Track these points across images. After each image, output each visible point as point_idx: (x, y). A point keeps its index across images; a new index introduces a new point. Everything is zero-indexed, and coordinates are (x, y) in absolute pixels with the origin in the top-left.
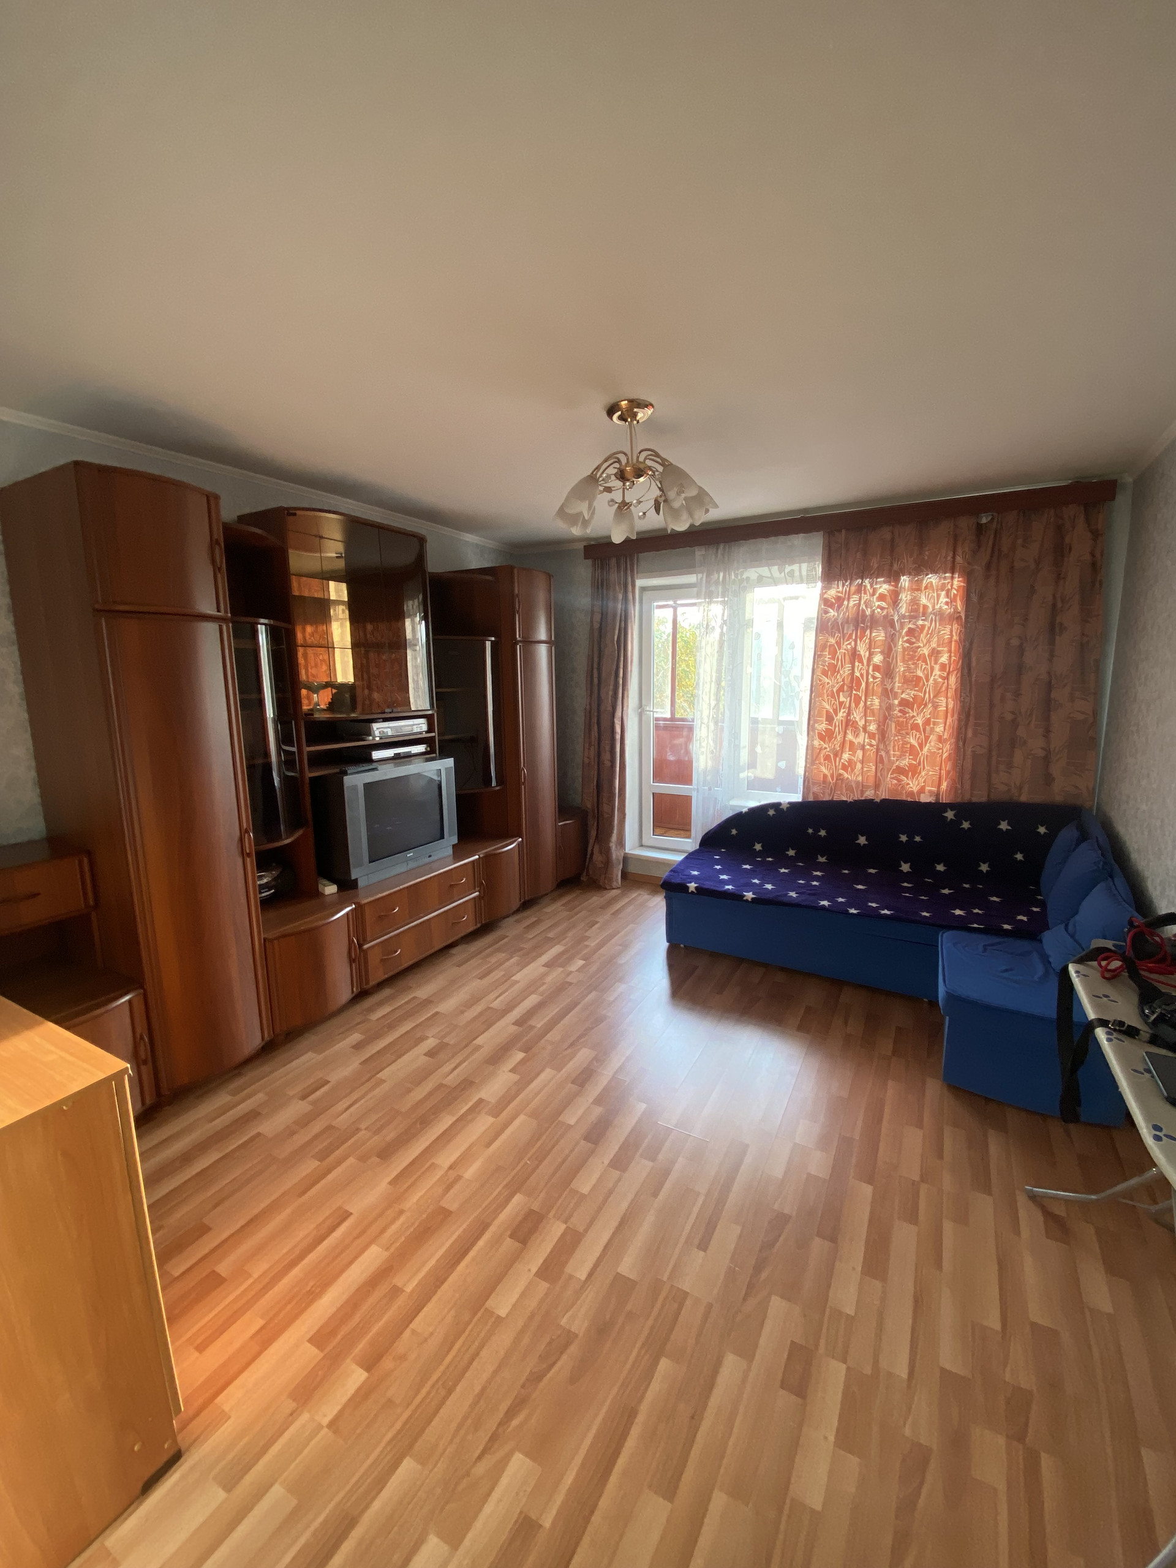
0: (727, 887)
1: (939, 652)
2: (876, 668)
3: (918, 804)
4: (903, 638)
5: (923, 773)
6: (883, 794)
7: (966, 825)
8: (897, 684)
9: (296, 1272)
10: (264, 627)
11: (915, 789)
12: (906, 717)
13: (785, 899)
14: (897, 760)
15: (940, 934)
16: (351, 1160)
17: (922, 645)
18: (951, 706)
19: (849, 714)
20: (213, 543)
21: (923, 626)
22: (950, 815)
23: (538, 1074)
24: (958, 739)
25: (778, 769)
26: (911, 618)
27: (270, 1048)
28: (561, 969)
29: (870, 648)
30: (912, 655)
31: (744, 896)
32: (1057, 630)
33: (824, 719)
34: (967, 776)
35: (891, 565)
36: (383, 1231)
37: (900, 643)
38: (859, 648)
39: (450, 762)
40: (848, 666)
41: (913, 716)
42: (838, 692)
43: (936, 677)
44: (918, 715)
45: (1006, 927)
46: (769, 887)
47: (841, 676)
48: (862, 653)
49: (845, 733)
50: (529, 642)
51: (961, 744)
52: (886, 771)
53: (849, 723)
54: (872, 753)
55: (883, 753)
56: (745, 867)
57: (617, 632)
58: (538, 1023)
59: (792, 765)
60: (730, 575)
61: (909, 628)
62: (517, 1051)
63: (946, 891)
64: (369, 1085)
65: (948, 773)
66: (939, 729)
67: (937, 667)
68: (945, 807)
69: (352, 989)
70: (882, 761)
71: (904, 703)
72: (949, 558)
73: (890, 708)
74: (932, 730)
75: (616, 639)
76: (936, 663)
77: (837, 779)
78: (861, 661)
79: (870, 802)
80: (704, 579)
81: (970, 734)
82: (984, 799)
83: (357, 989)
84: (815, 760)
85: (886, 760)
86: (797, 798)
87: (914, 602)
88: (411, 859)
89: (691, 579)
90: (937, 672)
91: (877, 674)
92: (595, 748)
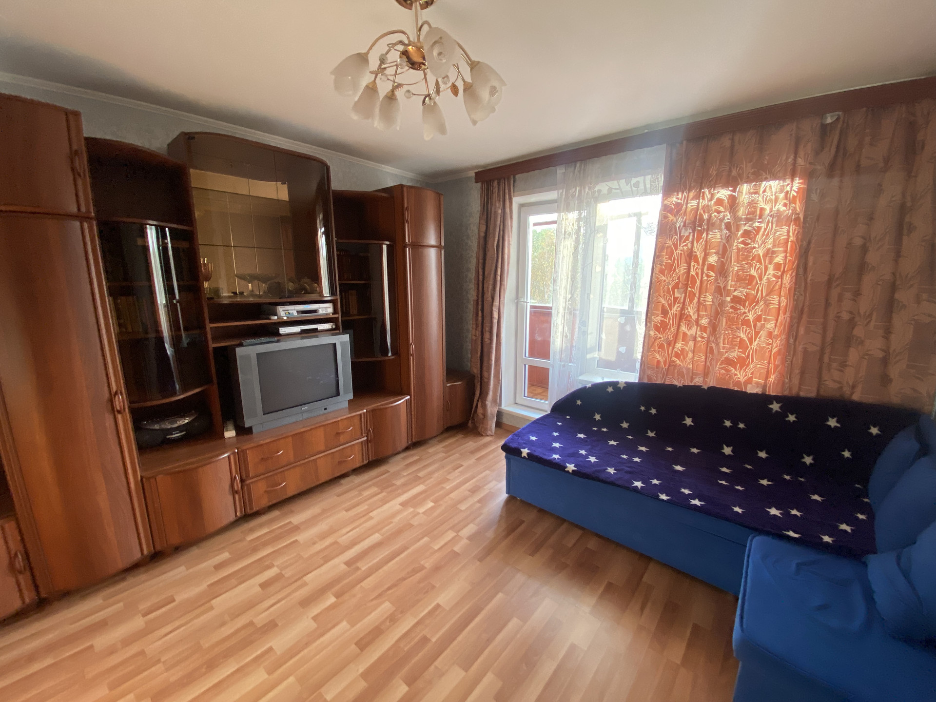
0: (555, 456)
1: (774, 252)
2: (711, 267)
3: (744, 394)
4: (738, 239)
5: (751, 366)
6: (711, 382)
7: (792, 418)
8: (730, 283)
11: (742, 380)
12: (737, 313)
13: (602, 476)
14: (726, 352)
15: (750, 538)
17: (757, 246)
18: (783, 304)
19: (683, 308)
20: (74, 154)
21: (759, 228)
22: (775, 407)
23: (332, 627)
24: (788, 339)
25: (619, 353)
26: (748, 220)
28: (412, 510)
29: (705, 249)
30: (746, 255)
31: (566, 467)
32: (905, 231)
33: (660, 312)
34: (797, 371)
35: (730, 171)
37: (735, 244)
38: (695, 249)
39: (346, 338)
40: (684, 266)
41: (745, 313)
42: (673, 289)
43: (770, 277)
44: (749, 312)
45: (827, 539)
46: (593, 459)
47: (677, 274)
48: (698, 253)
49: (679, 326)
50: (418, 246)
51: (791, 341)
52: (715, 361)
53: (682, 316)
54: (702, 344)
55: (713, 345)
56: (579, 436)
57: (496, 239)
58: (364, 566)
59: (631, 350)
60: (585, 188)
61: (745, 230)
62: (331, 595)
63: (765, 482)
65: (776, 367)
66: (770, 325)
67: (771, 267)
68: (769, 399)
69: (236, 514)
70: (712, 351)
71: (736, 300)
72: (790, 160)
73: (722, 304)
74: (763, 326)
75: (495, 245)
76: (770, 263)
77: (669, 365)
78: (697, 261)
79: (698, 388)
80: (564, 193)
81: (802, 330)
82: (812, 394)
83: (241, 512)
84: (651, 348)
85: (715, 351)
86: (633, 377)
87: (752, 204)
88: (306, 411)
89: (552, 195)
90: (771, 271)
91: (712, 273)
92: (479, 328)
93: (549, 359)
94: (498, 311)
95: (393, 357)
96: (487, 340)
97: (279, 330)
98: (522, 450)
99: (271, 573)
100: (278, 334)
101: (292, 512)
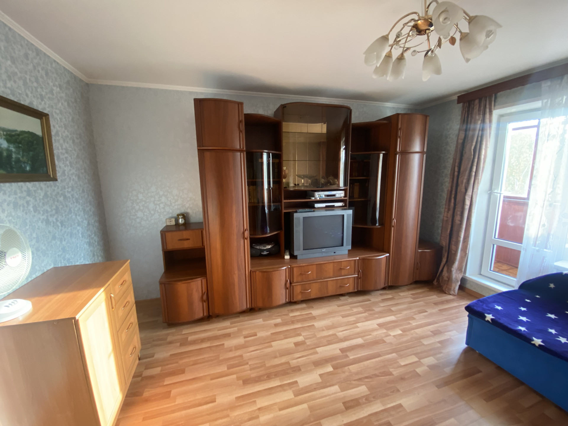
0: (520, 328)
20: (240, 122)
27: (253, 311)
31: (533, 340)
39: (350, 212)
50: (406, 153)
56: (550, 315)
57: (474, 144)
69: (286, 300)
83: (288, 300)
88: (324, 252)
92: (451, 212)
93: (521, 243)
94: (470, 199)
95: (379, 227)
96: (457, 221)
97: (314, 205)
98: (486, 315)
99: (300, 339)
100: (314, 207)
101: (313, 307)
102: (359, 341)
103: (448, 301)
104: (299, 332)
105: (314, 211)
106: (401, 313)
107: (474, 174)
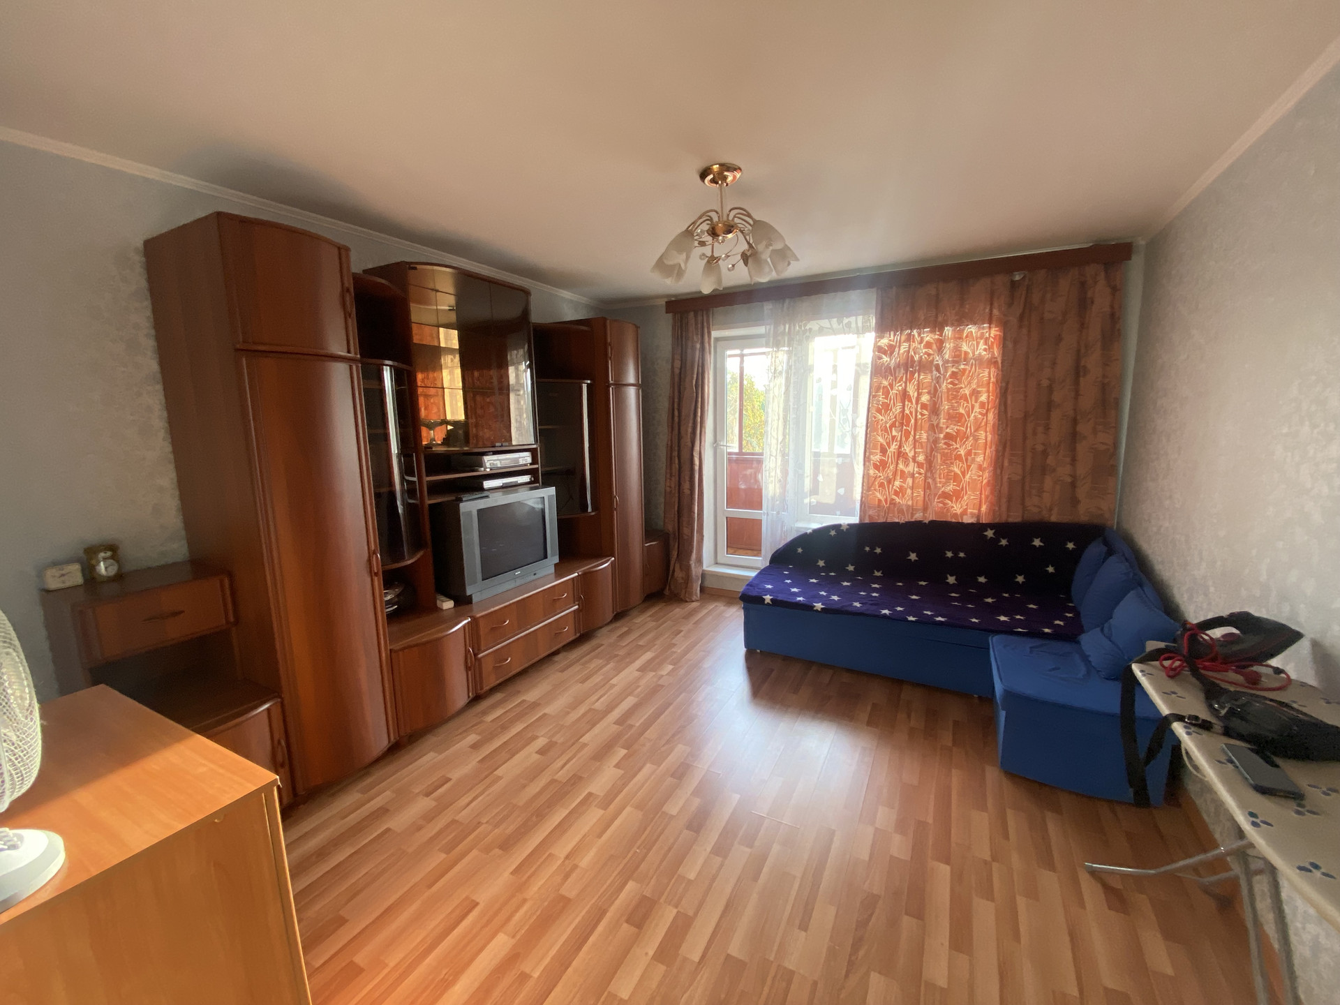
0: (799, 599)
1: (979, 392)
2: (924, 406)
3: (962, 524)
4: (947, 380)
5: (965, 498)
6: (930, 516)
7: (1004, 542)
8: (943, 421)
9: (430, 960)
10: (388, 368)
11: (959, 512)
12: (950, 449)
13: (850, 609)
14: (943, 486)
15: (990, 638)
16: (475, 852)
17: (963, 386)
18: (989, 438)
19: (900, 447)
20: (345, 291)
21: (964, 370)
22: (990, 533)
23: (640, 769)
24: (995, 469)
25: (838, 495)
26: (954, 362)
27: (396, 749)
28: (652, 674)
29: (918, 389)
30: (955, 395)
31: (815, 606)
32: (1081, 374)
33: (879, 451)
34: (1004, 500)
35: (936, 317)
36: (508, 919)
37: (945, 384)
38: (908, 389)
39: (552, 491)
40: (899, 405)
41: (957, 448)
42: (891, 427)
43: (976, 414)
44: (960, 447)
45: (1047, 630)
46: (836, 598)
47: (893, 413)
48: (911, 393)
49: (897, 464)
50: (620, 385)
51: (999, 471)
52: (933, 496)
53: (900, 454)
54: (920, 479)
55: (930, 480)
56: (811, 581)
57: (695, 376)
58: (637, 722)
59: (850, 490)
60: (794, 325)
61: (953, 372)
62: (620, 749)
63: (990, 600)
64: (488, 781)
65: (987, 497)
66: (980, 459)
67: (977, 405)
68: (984, 527)
69: (468, 694)
70: (929, 487)
71: (948, 436)
72: (987, 310)
73: (936, 441)
74: (973, 460)
75: (694, 383)
76: (976, 402)
77: (890, 504)
78: (910, 401)
79: (918, 524)
80: (772, 329)
81: (1006, 464)
82: (1018, 520)
83: (472, 694)
84: (871, 487)
85: (932, 487)
86: (855, 520)
87: (957, 349)
88: (519, 576)
89: (761, 330)
90: (977, 409)
91: (925, 412)
92: (674, 479)
93: (761, 509)
94: (698, 456)
95: (593, 514)
96: (687, 492)
97: (482, 484)
98: (762, 597)
99: (541, 742)
100: (482, 489)
102: (630, 701)
103: (695, 611)
104: (530, 735)
105: (487, 497)
106: (655, 645)
107: (699, 420)
